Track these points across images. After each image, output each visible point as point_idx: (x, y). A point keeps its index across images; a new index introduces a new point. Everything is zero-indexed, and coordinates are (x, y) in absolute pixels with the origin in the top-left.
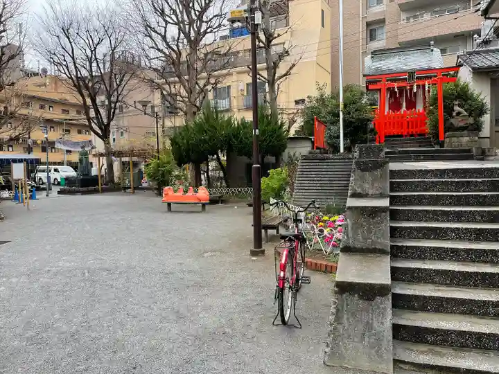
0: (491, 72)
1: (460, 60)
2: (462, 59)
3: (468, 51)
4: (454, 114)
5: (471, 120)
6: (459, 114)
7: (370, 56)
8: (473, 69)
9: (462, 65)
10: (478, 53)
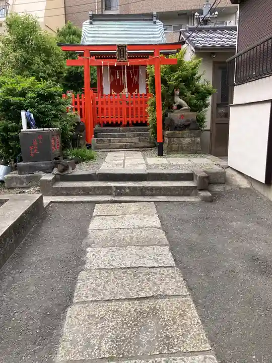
0: (214, 53)
1: (182, 36)
2: (184, 35)
3: (190, 26)
4: (175, 107)
5: (193, 116)
6: (180, 107)
7: (88, 21)
8: (196, 48)
9: (184, 43)
10: (200, 30)
